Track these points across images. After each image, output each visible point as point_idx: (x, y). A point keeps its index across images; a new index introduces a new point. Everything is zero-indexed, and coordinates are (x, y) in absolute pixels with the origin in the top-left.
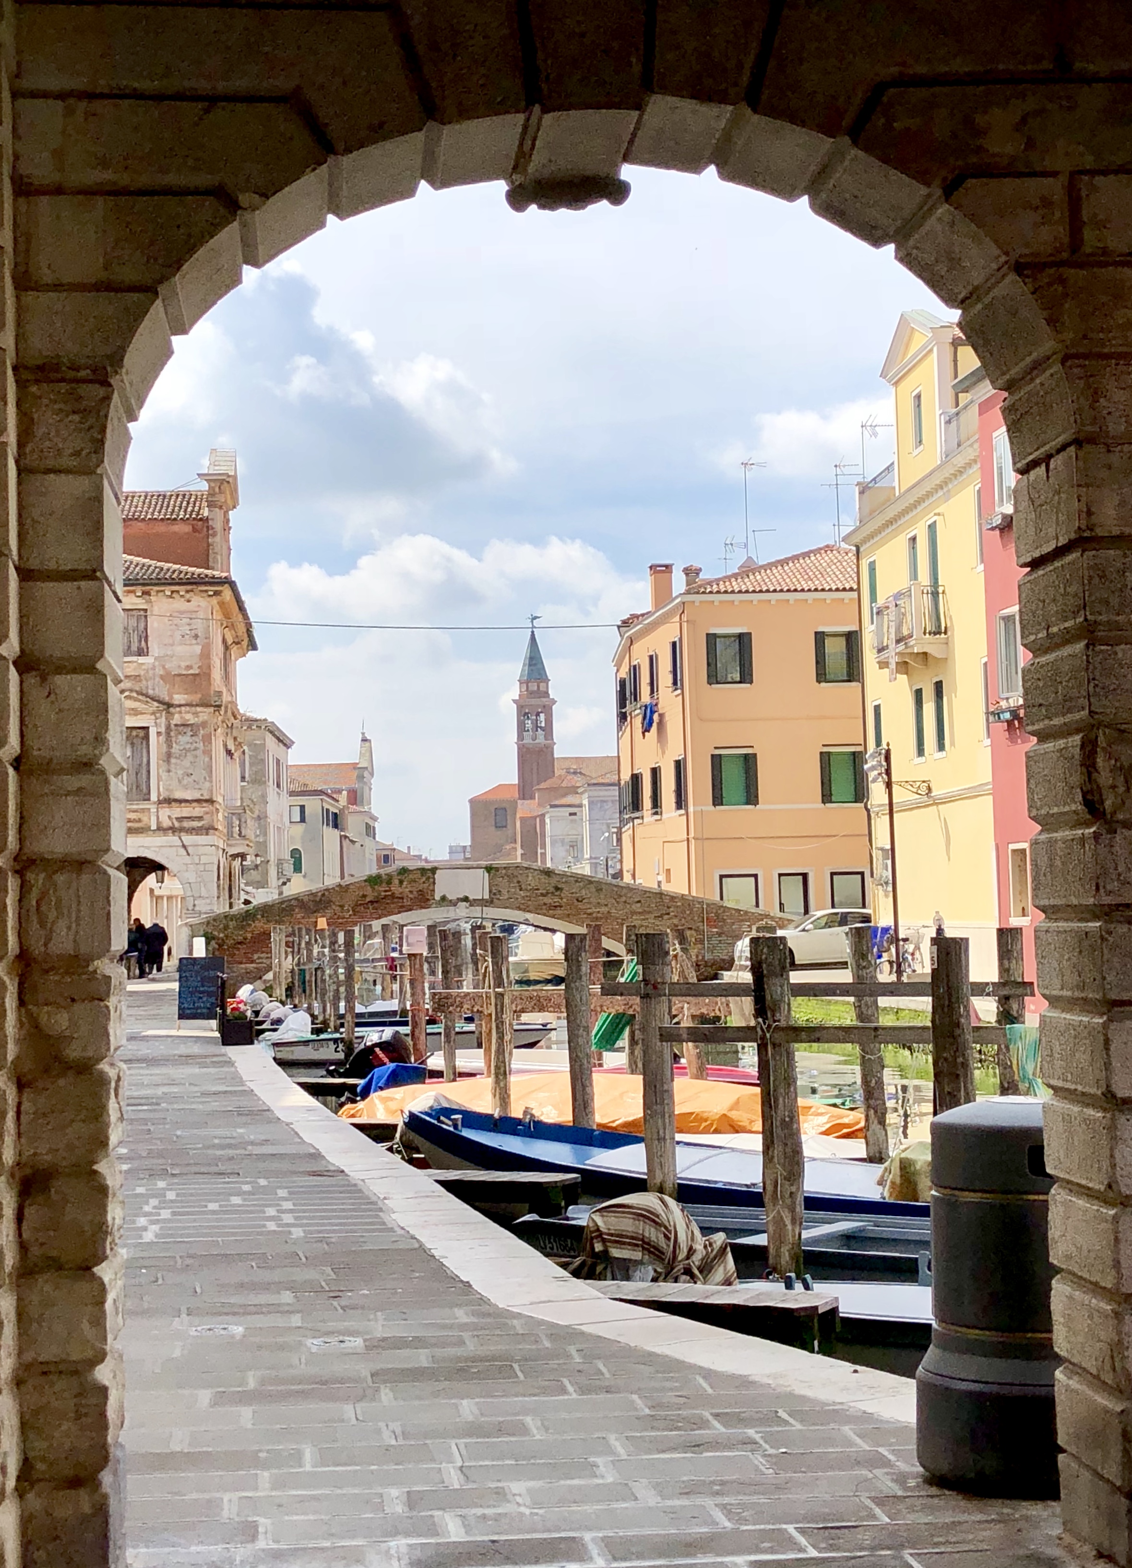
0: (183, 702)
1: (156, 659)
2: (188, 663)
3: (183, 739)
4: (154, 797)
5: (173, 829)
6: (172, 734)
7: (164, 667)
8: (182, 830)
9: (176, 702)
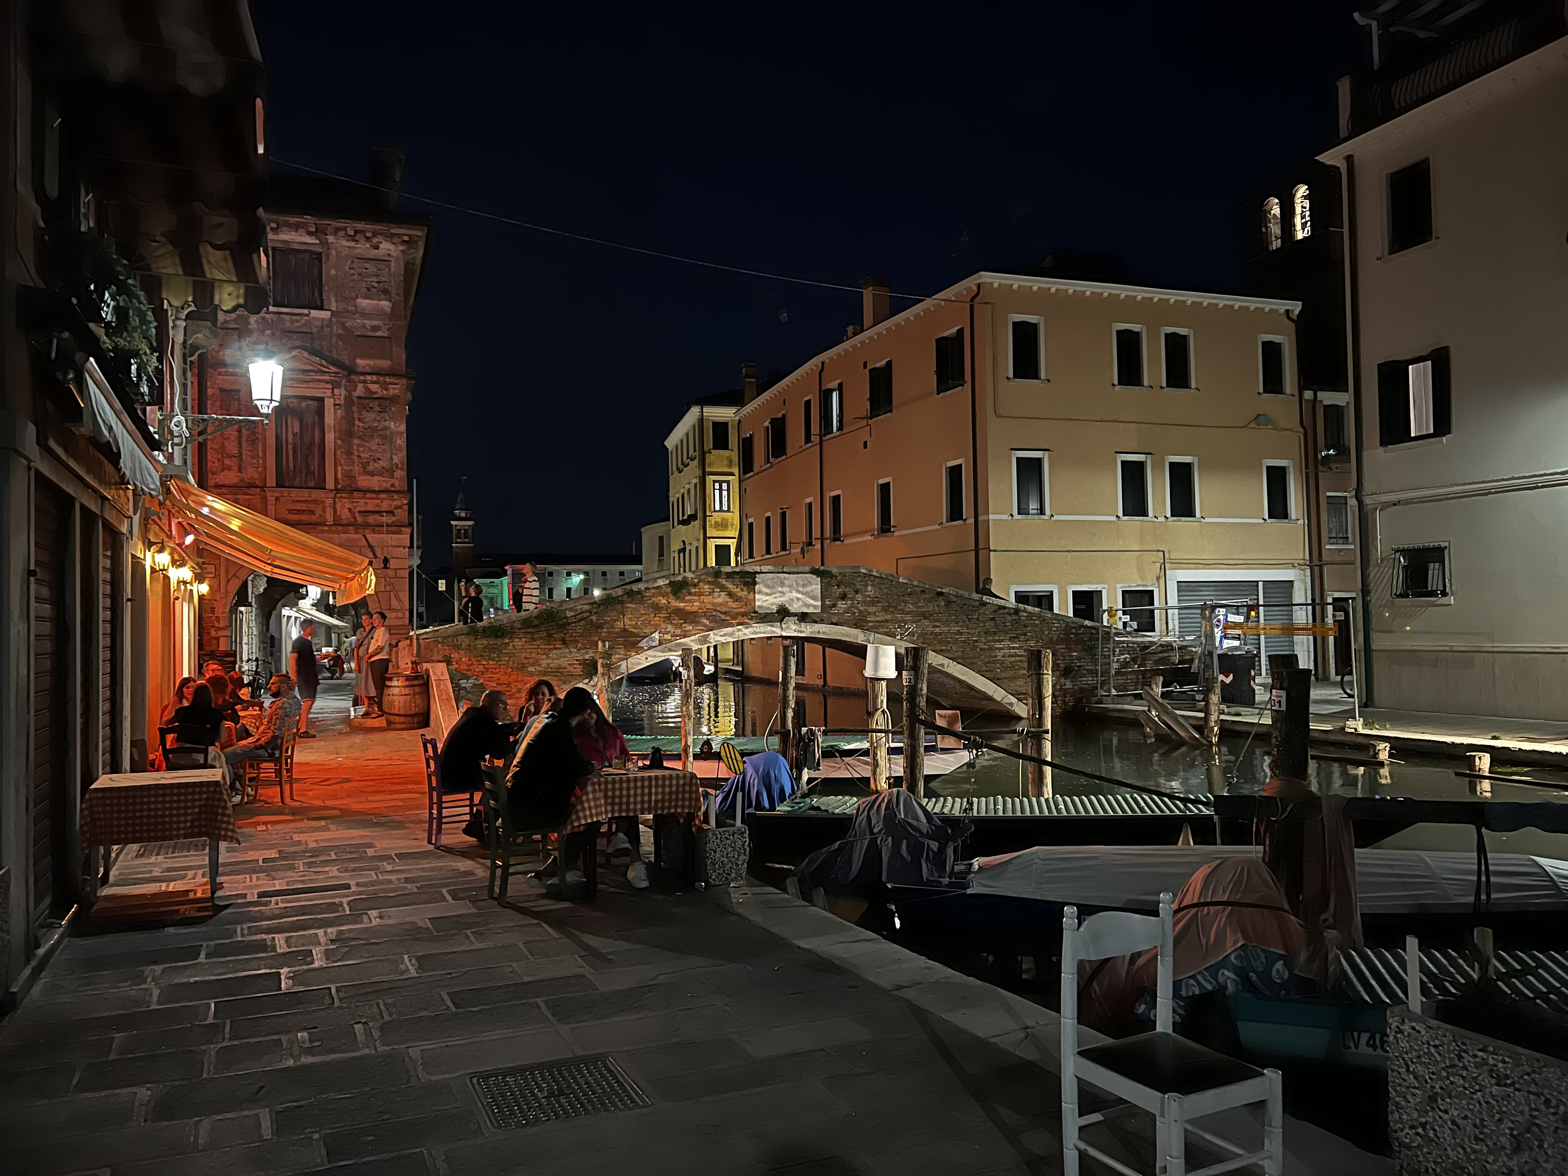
0: (368, 370)
1: (333, 314)
2: (376, 323)
3: (369, 417)
4: (330, 484)
5: (355, 525)
6: (355, 409)
7: (343, 325)
8: (366, 525)
9: (361, 370)
